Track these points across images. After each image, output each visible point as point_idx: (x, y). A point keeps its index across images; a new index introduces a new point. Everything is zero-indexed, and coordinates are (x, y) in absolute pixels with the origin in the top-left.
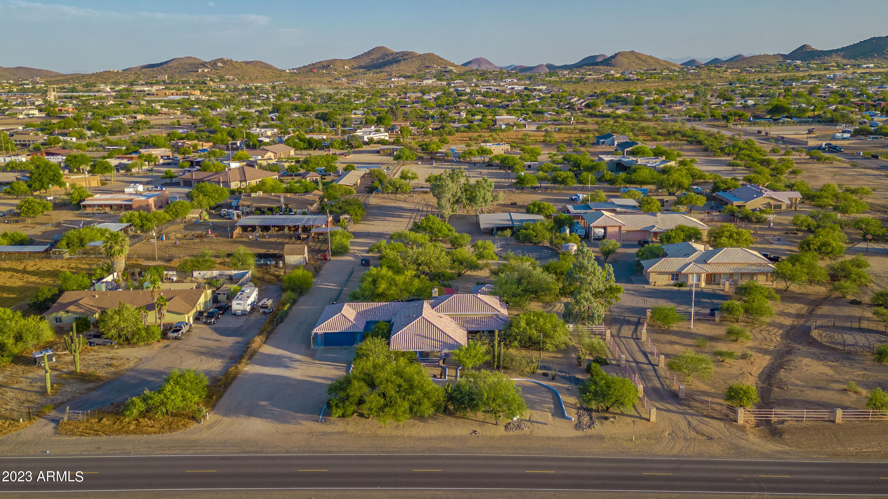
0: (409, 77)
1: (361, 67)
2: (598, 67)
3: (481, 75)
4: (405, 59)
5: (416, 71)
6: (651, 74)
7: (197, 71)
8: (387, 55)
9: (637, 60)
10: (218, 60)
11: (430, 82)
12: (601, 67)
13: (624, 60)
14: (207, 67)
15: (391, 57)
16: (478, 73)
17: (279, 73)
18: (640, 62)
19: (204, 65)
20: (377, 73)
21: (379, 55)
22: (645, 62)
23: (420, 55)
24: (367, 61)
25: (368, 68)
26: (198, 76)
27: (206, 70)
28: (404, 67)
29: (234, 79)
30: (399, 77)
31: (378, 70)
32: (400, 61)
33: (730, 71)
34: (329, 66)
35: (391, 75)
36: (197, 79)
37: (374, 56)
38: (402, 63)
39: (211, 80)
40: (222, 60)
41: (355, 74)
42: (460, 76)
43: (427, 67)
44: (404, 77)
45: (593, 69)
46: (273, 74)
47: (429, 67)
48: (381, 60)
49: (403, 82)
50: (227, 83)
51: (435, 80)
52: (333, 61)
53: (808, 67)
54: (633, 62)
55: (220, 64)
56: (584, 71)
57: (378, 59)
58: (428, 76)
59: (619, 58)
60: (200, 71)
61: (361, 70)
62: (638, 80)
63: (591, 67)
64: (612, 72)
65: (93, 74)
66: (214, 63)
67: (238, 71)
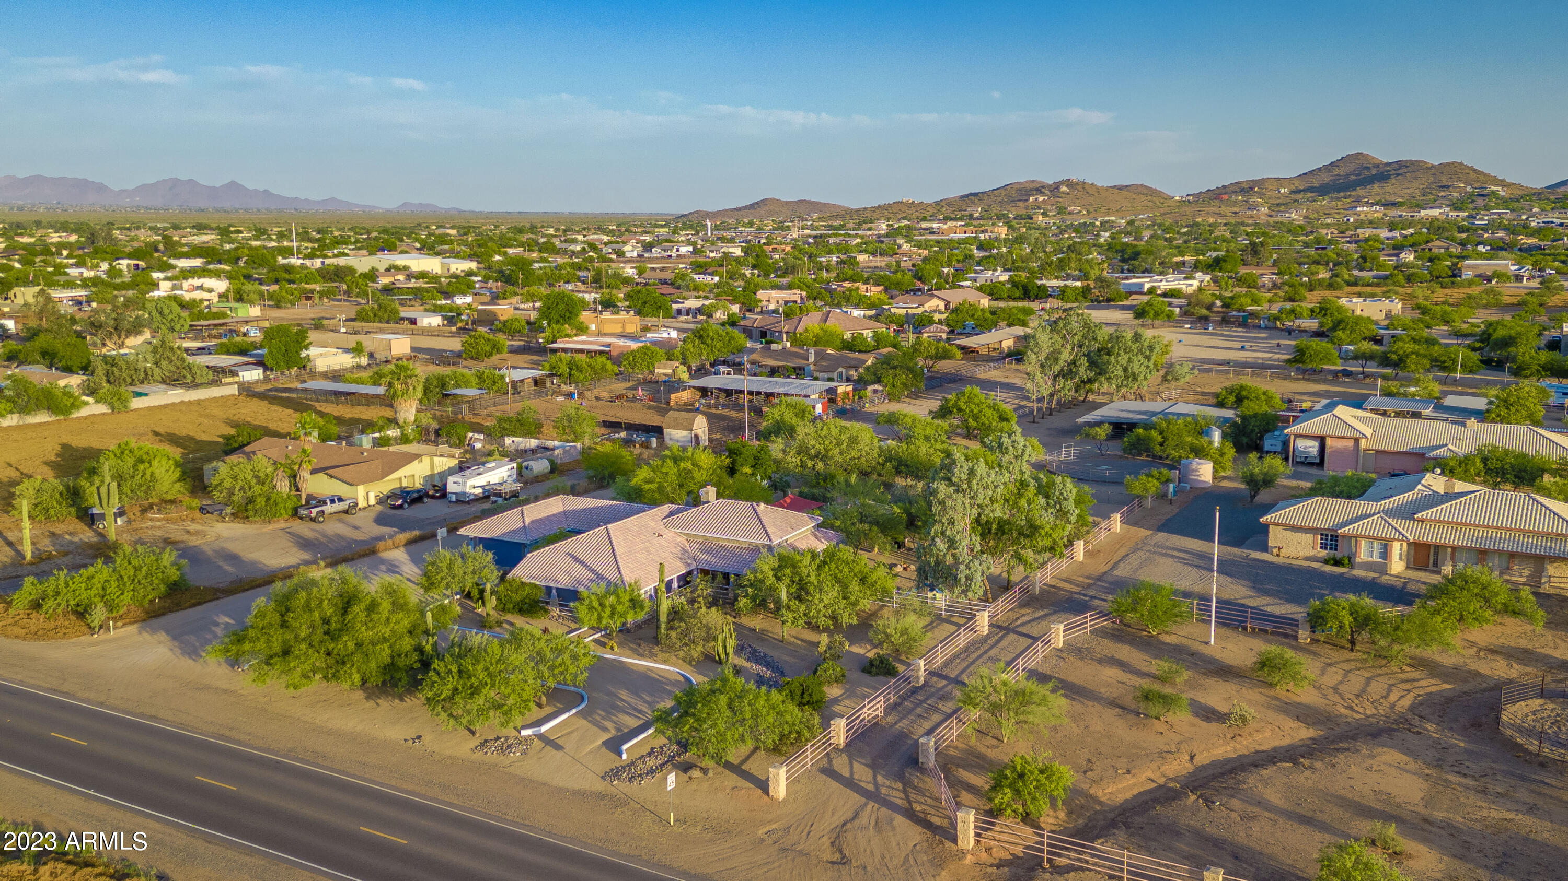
0: (1394, 204)
1: (1311, 189)
4: (1399, 175)
5: (1416, 195)
7: (1027, 200)
8: (1368, 168)
10: (1062, 183)
14: (1042, 194)
15: (1374, 171)
17: (1161, 202)
19: (1040, 190)
20: (1338, 199)
21: (1351, 167)
23: (1433, 166)
24: (1326, 178)
25: (1323, 190)
26: (1025, 207)
27: (1041, 199)
28: (1393, 189)
30: (1372, 205)
31: (1342, 194)
32: (1389, 177)
34: (1252, 189)
35: (1360, 201)
37: (1342, 171)
38: (1393, 181)
39: (1043, 213)
40: (1069, 183)
41: (1296, 201)
43: (1444, 187)
44: (1383, 205)
46: (1150, 204)
47: (1448, 187)
48: (1353, 177)
49: (1377, 213)
51: (1448, 209)
52: (1260, 183)
55: (1064, 189)
57: (1348, 175)
58: (1436, 203)
60: (1031, 199)
61: (1309, 195)
65: (879, 206)
66: (1055, 188)
67: (1091, 200)
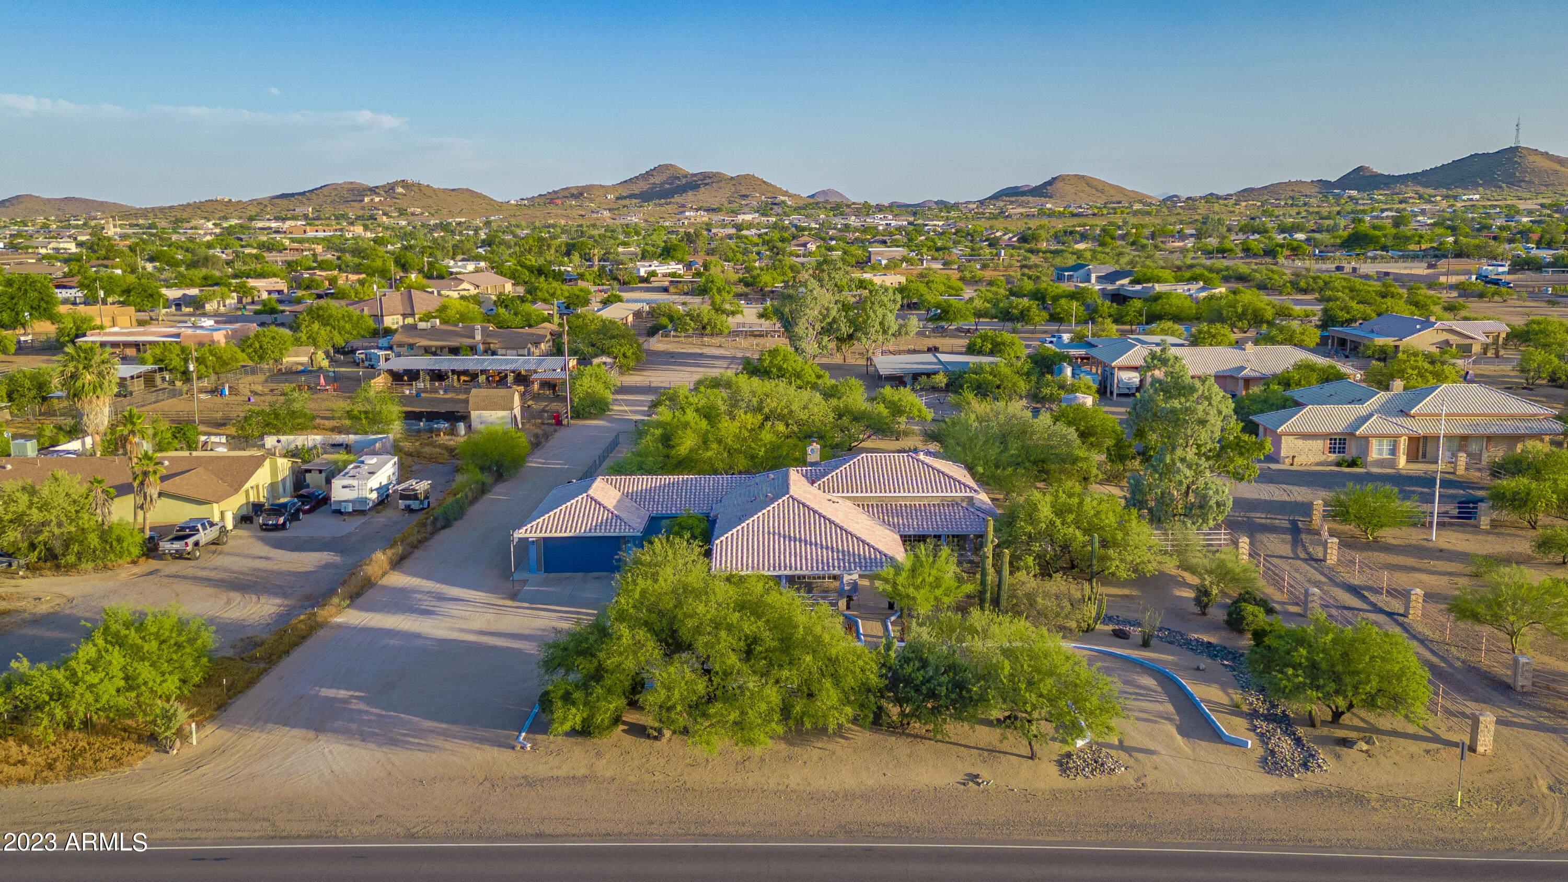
0: (714, 210)
1: (631, 196)
2: (1024, 198)
3: (832, 209)
4: (706, 184)
5: (726, 204)
6: (1114, 209)
7: (362, 201)
8: (678, 178)
9: (1088, 189)
10: (397, 183)
11: (748, 217)
12: (1030, 198)
13: (1068, 188)
14: (378, 194)
15: (684, 181)
16: (828, 207)
17: (499, 207)
18: (1094, 191)
19: (373, 191)
20: (661, 205)
21: (664, 177)
22: (1102, 192)
23: (732, 178)
24: (644, 186)
25: (645, 197)
26: (363, 208)
27: (377, 199)
28: (705, 196)
29: (422, 213)
30: (697, 210)
31: (663, 201)
32: (698, 186)
33: (1244, 204)
34: (582, 194)
35: (683, 206)
36: (360, 213)
37: (657, 180)
38: (702, 189)
39: (384, 214)
40: (403, 183)
41: (624, 206)
42: (797, 209)
43: (744, 197)
44: (708, 210)
45: (1017, 201)
46: (488, 207)
47: (747, 196)
48: (667, 186)
49: (703, 217)
50: (411, 218)
51: (757, 215)
52: (588, 188)
53: (1371, 199)
54: (1083, 191)
55: (400, 190)
56: (1002, 204)
57: (662, 184)
58: (746, 209)
59: (1059, 185)
60: (366, 200)
61: (634, 201)
62: (1094, 215)
63: (1013, 199)
64: (1049, 206)
65: (189, 205)
66: (390, 189)
67: (430, 201)
